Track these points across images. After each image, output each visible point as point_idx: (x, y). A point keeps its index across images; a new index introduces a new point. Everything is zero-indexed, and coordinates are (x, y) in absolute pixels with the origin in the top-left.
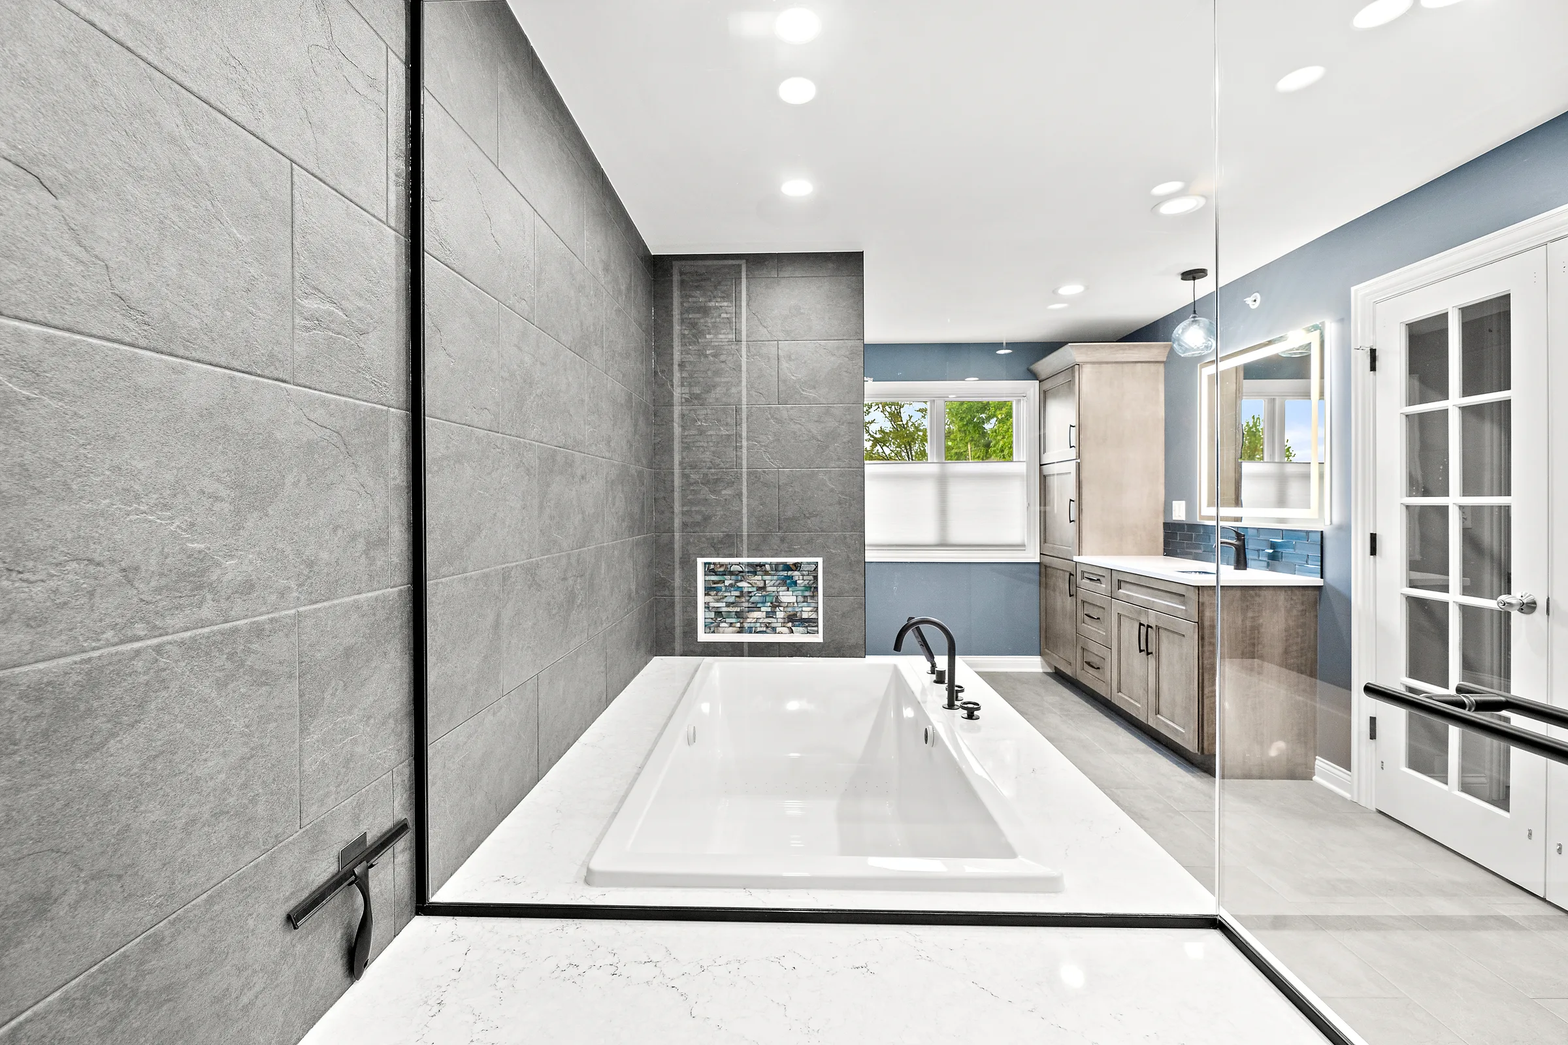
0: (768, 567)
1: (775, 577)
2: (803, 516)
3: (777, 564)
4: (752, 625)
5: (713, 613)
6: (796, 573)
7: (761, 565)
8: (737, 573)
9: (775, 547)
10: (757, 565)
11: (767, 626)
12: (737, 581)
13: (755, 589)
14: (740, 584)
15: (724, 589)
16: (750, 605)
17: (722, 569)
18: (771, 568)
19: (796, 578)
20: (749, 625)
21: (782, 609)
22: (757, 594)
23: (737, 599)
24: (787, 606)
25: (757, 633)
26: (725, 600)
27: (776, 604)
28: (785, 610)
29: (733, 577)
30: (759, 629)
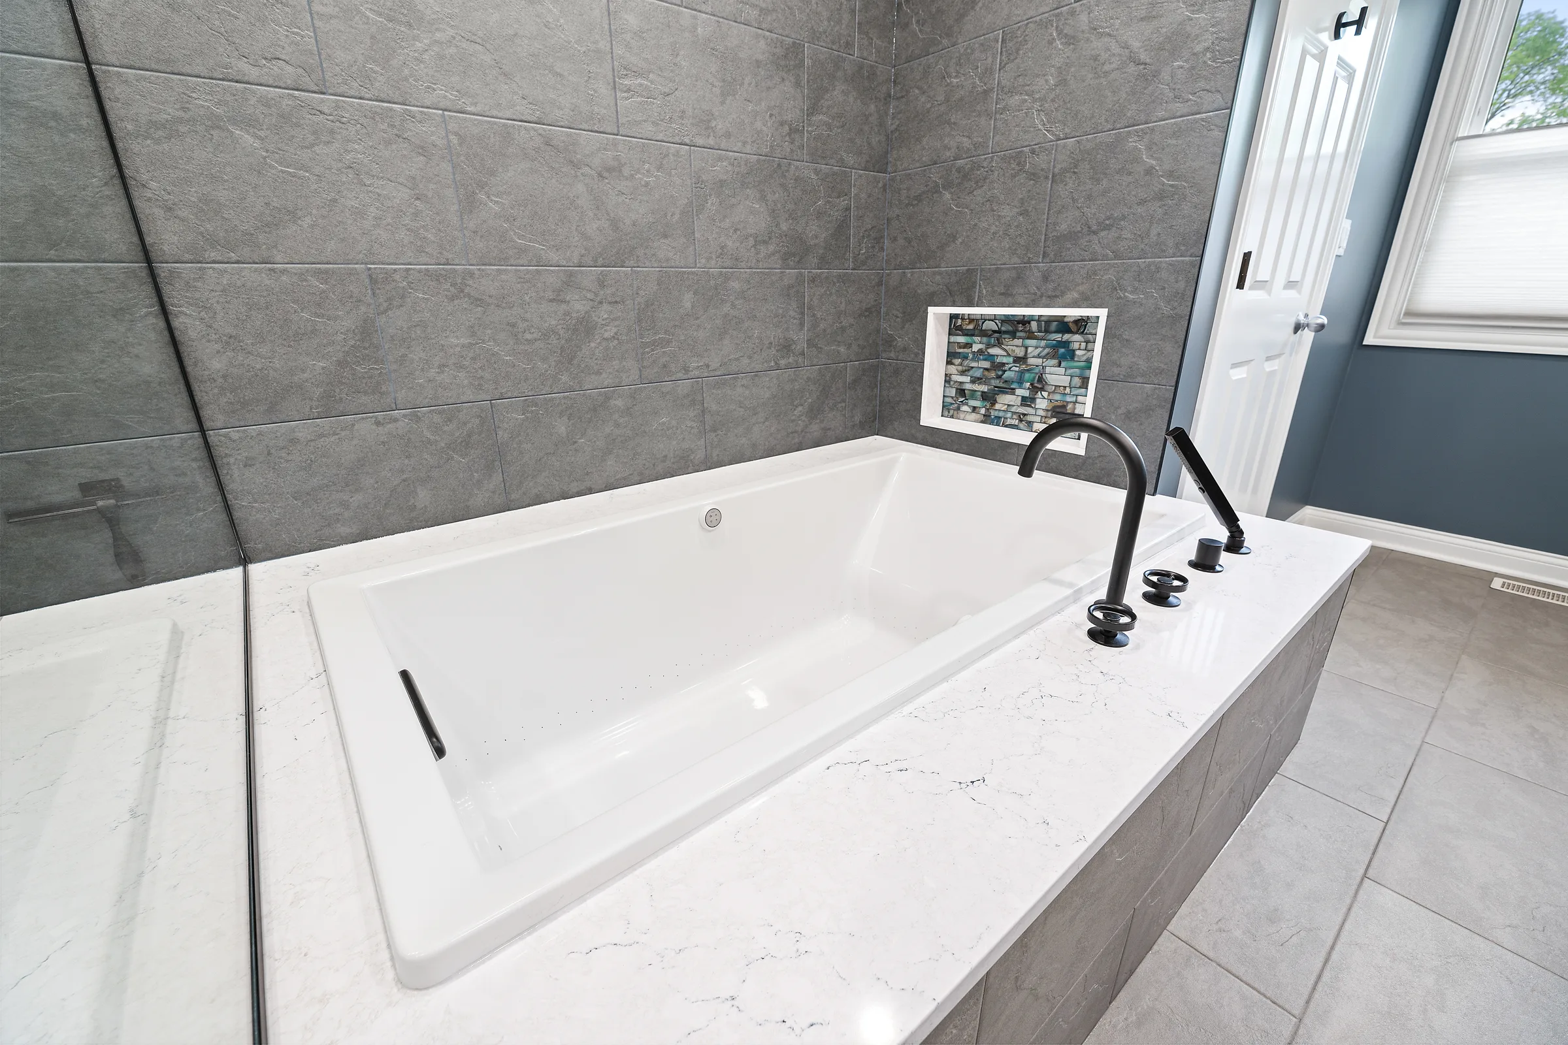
0: (1034, 325)
1: (1043, 343)
2: (1086, 229)
3: (1050, 320)
4: (1001, 414)
5: (954, 390)
6: (1077, 337)
7: (1025, 321)
8: (990, 333)
9: (1033, 289)
10: (1019, 322)
11: (1021, 417)
12: (989, 346)
13: (1011, 360)
14: (992, 351)
15: (971, 356)
16: (1001, 385)
17: (971, 327)
18: (1039, 326)
19: (1076, 346)
20: (996, 413)
21: (1045, 394)
22: (1014, 368)
23: (986, 373)
24: (1054, 392)
25: (1006, 426)
26: (971, 373)
27: (1039, 384)
28: (1050, 397)
29: (985, 339)
30: (1009, 422)
